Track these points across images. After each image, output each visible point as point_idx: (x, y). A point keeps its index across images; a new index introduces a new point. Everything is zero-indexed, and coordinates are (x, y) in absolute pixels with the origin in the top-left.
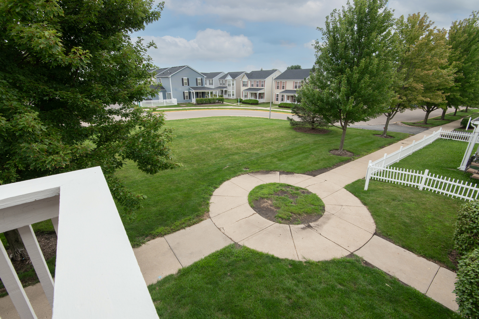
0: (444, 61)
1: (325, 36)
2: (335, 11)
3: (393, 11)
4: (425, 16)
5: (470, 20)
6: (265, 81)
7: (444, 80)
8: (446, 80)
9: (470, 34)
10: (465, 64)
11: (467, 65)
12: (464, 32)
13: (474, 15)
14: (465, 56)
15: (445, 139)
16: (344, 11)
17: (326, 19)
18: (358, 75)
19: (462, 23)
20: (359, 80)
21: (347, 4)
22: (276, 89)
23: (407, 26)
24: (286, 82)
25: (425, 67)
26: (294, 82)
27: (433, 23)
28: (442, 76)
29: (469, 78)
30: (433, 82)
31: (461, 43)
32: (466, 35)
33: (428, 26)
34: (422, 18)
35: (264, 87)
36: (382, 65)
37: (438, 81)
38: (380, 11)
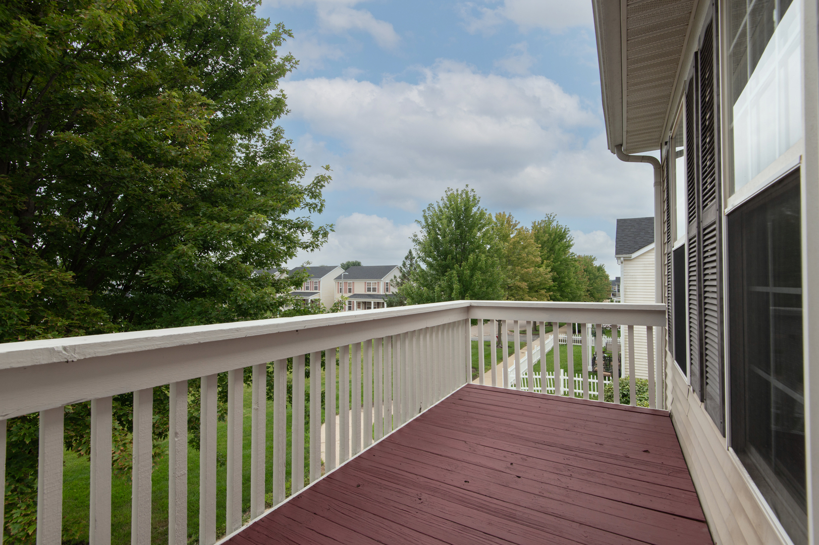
0: (539, 259)
1: (425, 229)
2: (431, 205)
3: (486, 210)
4: (510, 216)
5: (547, 222)
6: (319, 282)
7: (543, 278)
8: (545, 279)
9: (550, 235)
10: (555, 263)
11: (557, 264)
12: (545, 232)
13: (548, 217)
14: (553, 255)
15: (562, 345)
16: (439, 207)
17: (423, 213)
18: (469, 271)
19: (541, 223)
20: (472, 276)
21: (442, 200)
22: (338, 292)
23: (496, 224)
24: (353, 283)
25: (523, 265)
26: (365, 283)
27: (519, 222)
28: (540, 275)
29: (562, 277)
30: (534, 280)
31: (545, 242)
32: (547, 235)
33: (515, 225)
34: (508, 217)
35: (319, 290)
36: (490, 262)
37: (538, 280)
38: (474, 210)
